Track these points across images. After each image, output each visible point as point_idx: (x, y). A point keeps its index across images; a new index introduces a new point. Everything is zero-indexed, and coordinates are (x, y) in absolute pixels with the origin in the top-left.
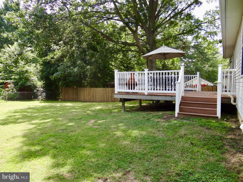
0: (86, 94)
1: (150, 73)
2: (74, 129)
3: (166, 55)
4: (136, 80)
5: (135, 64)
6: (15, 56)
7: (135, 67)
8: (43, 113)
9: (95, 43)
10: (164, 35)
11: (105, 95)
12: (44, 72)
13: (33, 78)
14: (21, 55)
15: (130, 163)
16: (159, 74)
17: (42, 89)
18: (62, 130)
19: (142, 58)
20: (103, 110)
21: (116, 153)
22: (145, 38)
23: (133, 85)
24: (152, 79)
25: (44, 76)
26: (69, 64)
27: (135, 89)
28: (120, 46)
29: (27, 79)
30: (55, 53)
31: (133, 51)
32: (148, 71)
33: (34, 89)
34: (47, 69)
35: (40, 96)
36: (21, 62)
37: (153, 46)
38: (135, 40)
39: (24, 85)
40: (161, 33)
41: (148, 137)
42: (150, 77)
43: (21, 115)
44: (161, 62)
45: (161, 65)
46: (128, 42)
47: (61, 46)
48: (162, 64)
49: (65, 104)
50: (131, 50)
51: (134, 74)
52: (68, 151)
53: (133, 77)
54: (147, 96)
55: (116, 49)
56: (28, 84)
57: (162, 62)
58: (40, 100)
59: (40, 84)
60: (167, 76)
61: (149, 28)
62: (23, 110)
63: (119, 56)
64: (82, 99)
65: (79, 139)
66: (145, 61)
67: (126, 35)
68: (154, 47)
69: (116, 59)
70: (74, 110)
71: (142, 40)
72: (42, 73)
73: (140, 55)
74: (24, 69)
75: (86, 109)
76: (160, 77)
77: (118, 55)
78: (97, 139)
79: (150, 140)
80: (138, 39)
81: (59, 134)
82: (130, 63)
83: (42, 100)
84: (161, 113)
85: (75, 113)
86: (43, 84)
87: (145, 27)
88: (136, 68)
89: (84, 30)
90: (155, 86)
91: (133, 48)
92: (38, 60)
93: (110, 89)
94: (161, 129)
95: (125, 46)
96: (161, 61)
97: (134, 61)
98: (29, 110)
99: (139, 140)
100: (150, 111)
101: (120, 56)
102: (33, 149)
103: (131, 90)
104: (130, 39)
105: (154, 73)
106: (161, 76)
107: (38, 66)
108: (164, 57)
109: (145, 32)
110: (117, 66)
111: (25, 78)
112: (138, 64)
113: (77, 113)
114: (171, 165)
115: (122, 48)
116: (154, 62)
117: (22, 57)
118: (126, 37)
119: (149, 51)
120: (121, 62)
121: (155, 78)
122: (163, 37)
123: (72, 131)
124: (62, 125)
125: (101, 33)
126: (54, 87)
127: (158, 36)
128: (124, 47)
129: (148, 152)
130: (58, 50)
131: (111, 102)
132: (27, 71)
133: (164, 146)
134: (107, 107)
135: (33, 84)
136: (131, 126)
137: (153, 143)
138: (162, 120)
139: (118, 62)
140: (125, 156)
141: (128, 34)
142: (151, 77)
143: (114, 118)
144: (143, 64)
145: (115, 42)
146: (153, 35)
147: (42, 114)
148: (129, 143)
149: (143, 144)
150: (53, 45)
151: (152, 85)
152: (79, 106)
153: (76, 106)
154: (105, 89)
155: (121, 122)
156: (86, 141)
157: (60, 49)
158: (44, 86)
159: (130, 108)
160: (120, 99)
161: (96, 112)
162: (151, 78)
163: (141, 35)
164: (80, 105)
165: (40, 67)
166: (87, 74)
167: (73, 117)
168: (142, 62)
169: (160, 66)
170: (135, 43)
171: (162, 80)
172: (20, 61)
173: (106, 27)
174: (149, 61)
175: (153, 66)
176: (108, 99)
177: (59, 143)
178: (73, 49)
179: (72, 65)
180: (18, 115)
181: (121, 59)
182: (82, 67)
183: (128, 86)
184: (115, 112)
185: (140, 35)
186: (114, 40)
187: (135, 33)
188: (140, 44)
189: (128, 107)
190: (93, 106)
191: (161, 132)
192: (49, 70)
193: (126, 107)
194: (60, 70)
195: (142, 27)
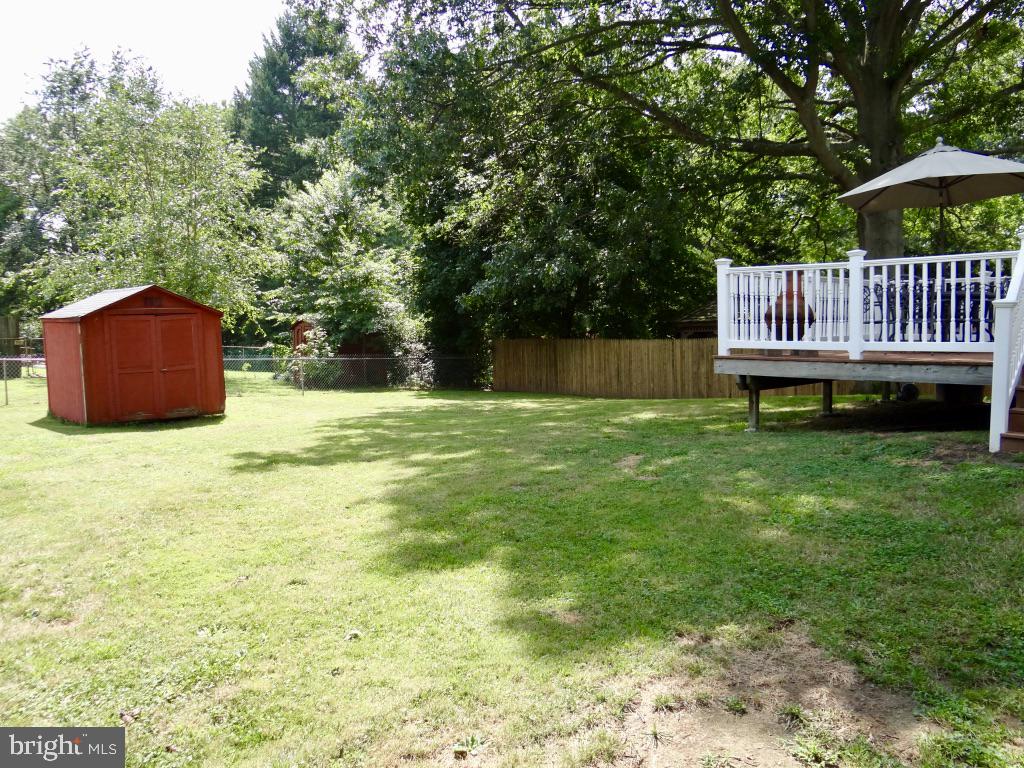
0: (592, 367)
1: (872, 271)
2: (568, 482)
3: (952, 189)
4: (808, 302)
5: (803, 232)
6: (327, 221)
7: (800, 248)
8: (441, 431)
9: (627, 155)
10: (943, 95)
11: (669, 367)
12: (429, 278)
13: (390, 305)
14: (346, 218)
15: (792, 596)
16: (915, 273)
17: (421, 346)
18: (522, 485)
19: (834, 205)
20: (666, 425)
21: (737, 565)
22: (851, 113)
23: (795, 321)
24: (880, 296)
25: (428, 297)
26: (526, 244)
27: (805, 337)
28: (734, 158)
29: (370, 310)
30: (472, 203)
31: (792, 177)
32: (865, 258)
33: (395, 346)
34: (442, 270)
35: (415, 374)
36: (348, 244)
37: (890, 148)
38: (805, 127)
39: (358, 331)
40: (931, 86)
41: (865, 518)
42: (872, 286)
43: (366, 434)
44: (928, 218)
45: (927, 235)
46: (771, 137)
47: (495, 177)
48: (931, 230)
49: (510, 401)
50: (782, 175)
51: (800, 273)
52: (557, 548)
53: (795, 288)
54: (859, 367)
55: (716, 170)
56: (375, 326)
57: (932, 220)
58: (416, 388)
59: (412, 326)
60: (953, 280)
61: (868, 70)
62: (368, 420)
63: (730, 204)
64: (574, 385)
65: (591, 513)
66: (846, 219)
67: (760, 108)
68: (894, 153)
69: (717, 215)
70: (551, 424)
71: (837, 127)
72: (420, 286)
73: (824, 194)
74: (360, 272)
75: (596, 418)
76: (921, 286)
77: (727, 199)
78: (658, 518)
79: (870, 527)
80: (818, 121)
81: (517, 497)
82: (777, 232)
83: (422, 388)
84: (920, 438)
85: (558, 433)
86: (427, 325)
87: (850, 67)
88: (805, 252)
89: (584, 102)
90: (894, 324)
91: (792, 166)
92: (404, 236)
93: (688, 345)
94: (922, 492)
95: (757, 158)
96: (928, 215)
97: (796, 221)
98: (388, 422)
99: (826, 526)
100: (870, 430)
101: (736, 202)
102: (437, 538)
103: (788, 339)
104: (779, 127)
105: (891, 269)
106: (925, 281)
107: (407, 257)
108: (941, 195)
109: (852, 88)
110: (718, 247)
111: (362, 303)
112: (815, 232)
113: (567, 434)
114: (959, 613)
115: (745, 165)
116: (892, 221)
117: (351, 224)
118: (760, 119)
119: (868, 174)
120: (739, 228)
121: (898, 290)
122: (941, 103)
123: (561, 490)
124: (520, 469)
125: (654, 108)
126: (465, 336)
127: (914, 99)
128: (751, 164)
129: (865, 565)
130: (483, 191)
131: (694, 396)
132: (367, 279)
133: (934, 551)
134: (680, 416)
135: (391, 327)
136: (789, 479)
137: (885, 537)
138: (927, 463)
139: (724, 229)
140: (771, 576)
141: (773, 104)
142: (878, 287)
143: (716, 451)
144: (842, 233)
145: (712, 143)
146: (889, 98)
147: (438, 434)
148: (786, 534)
149: (843, 540)
150: (461, 171)
151: (881, 322)
152: (568, 411)
153: (556, 411)
154: (668, 343)
155: (747, 466)
156: (617, 520)
157: (490, 186)
158: (426, 334)
159: (782, 417)
160: (738, 380)
161: (640, 432)
162: (876, 291)
163: (830, 103)
164: (567, 407)
165: (415, 262)
166: (594, 285)
167: (555, 447)
168: (836, 226)
169: (925, 240)
170: (803, 140)
171: (929, 299)
172: (345, 241)
173: (673, 82)
174: (867, 219)
175: (887, 242)
176: (683, 386)
177: (522, 524)
178: (539, 184)
179: (538, 250)
180: (356, 436)
181: (736, 214)
182: (579, 257)
183: (774, 326)
184: (717, 433)
185: (826, 103)
186: (708, 136)
187: (803, 97)
188: (828, 146)
189: (771, 414)
190: (623, 409)
191: (919, 503)
192: (448, 271)
193: (763, 414)
194: (493, 272)
195: (836, 70)
